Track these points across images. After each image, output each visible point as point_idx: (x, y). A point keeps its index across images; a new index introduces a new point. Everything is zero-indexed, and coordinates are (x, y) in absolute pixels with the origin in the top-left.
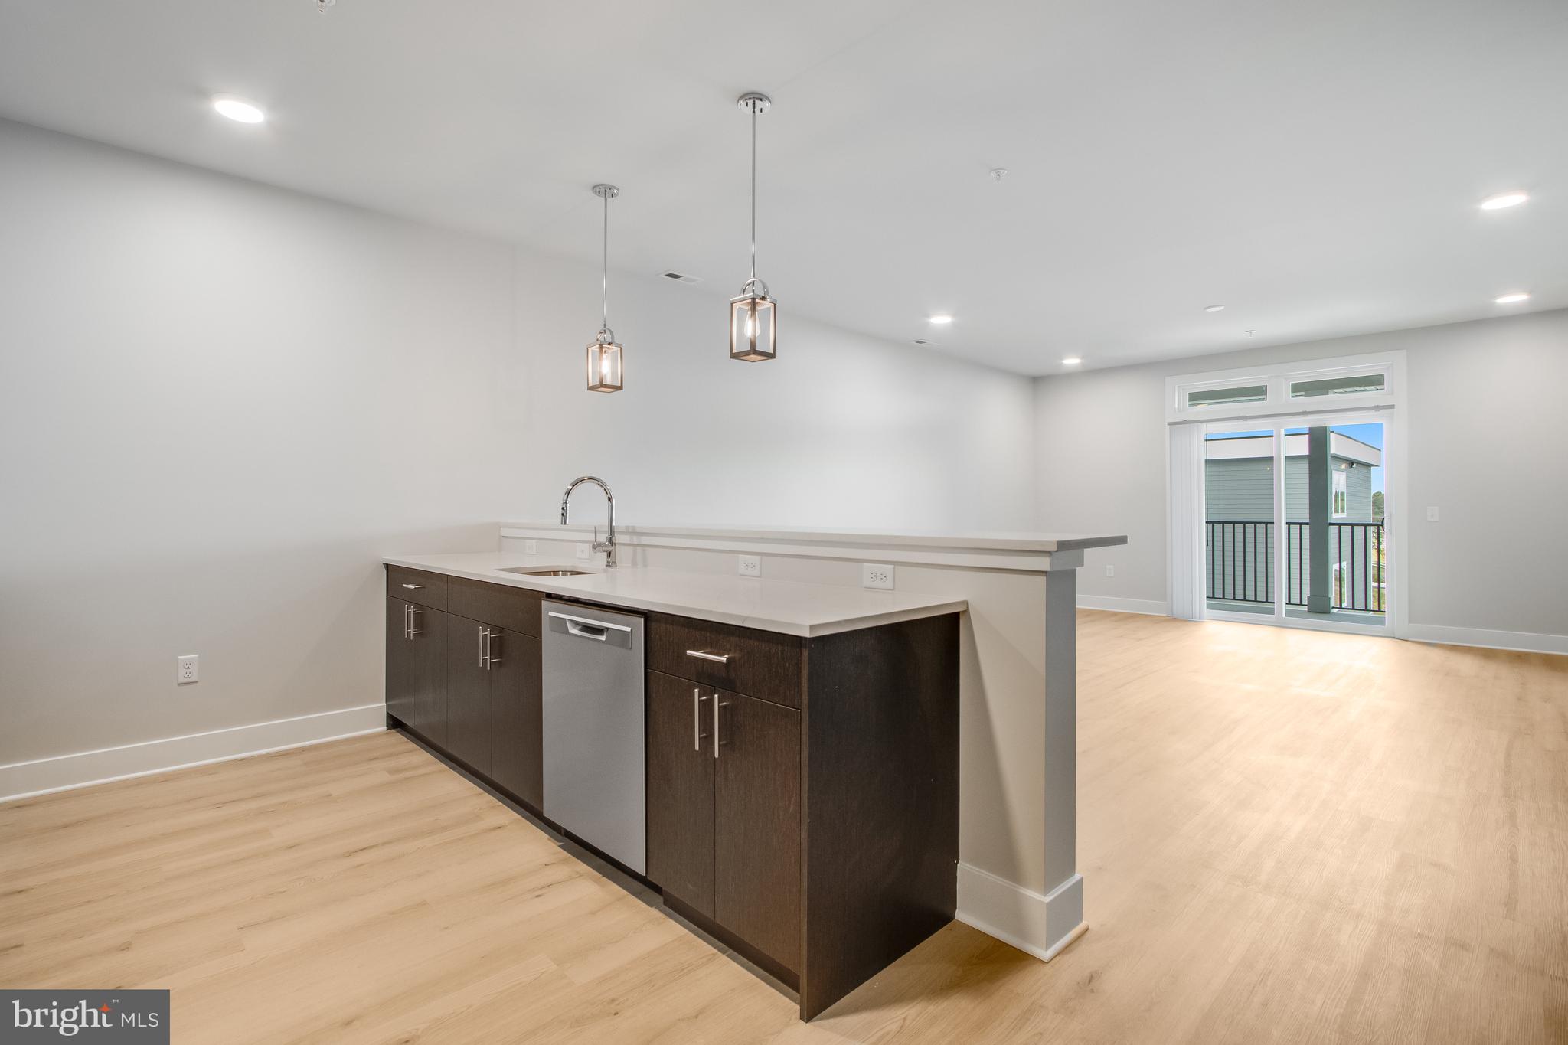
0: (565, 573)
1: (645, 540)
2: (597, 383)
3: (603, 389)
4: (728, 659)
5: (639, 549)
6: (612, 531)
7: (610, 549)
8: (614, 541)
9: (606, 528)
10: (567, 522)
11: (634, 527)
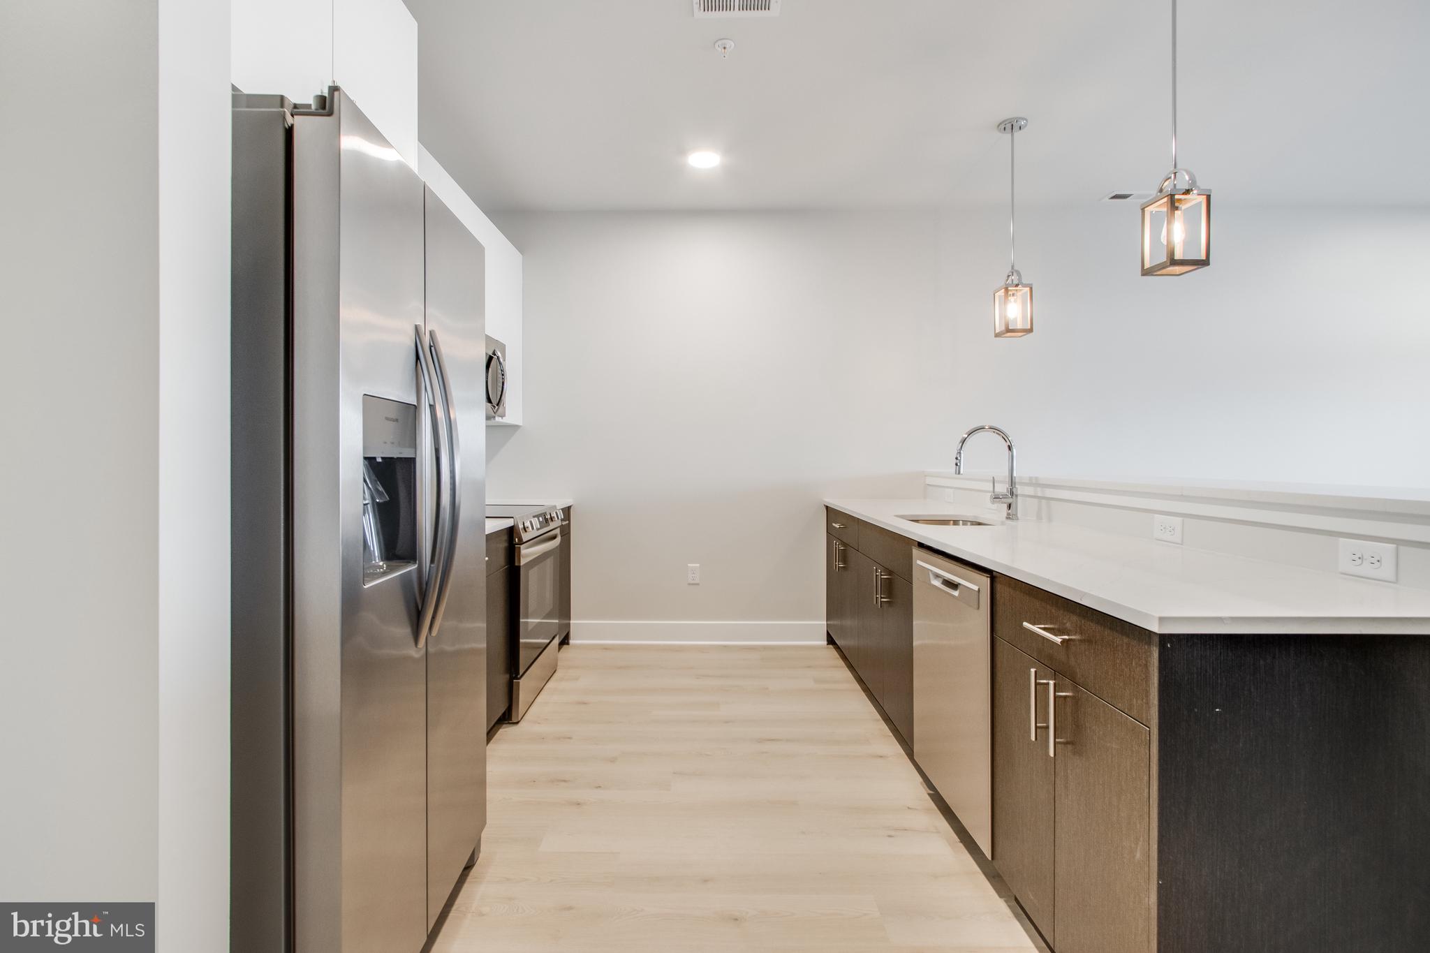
0: (965, 523)
1: (1050, 493)
2: (1003, 328)
3: (1009, 334)
4: (1064, 641)
5: (1044, 502)
6: (1012, 482)
7: (1010, 501)
8: (1014, 493)
9: (1008, 479)
10: (962, 472)
11: (1036, 478)
